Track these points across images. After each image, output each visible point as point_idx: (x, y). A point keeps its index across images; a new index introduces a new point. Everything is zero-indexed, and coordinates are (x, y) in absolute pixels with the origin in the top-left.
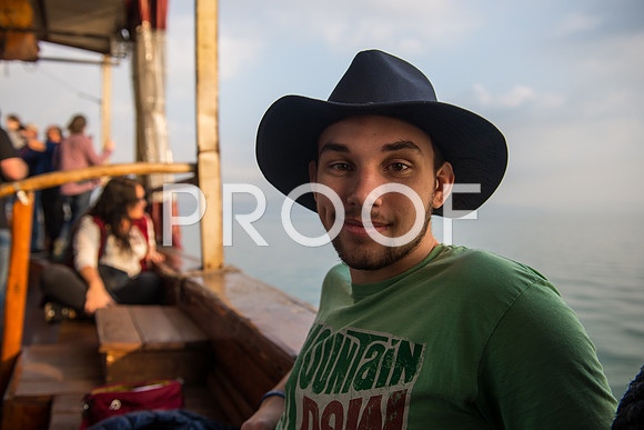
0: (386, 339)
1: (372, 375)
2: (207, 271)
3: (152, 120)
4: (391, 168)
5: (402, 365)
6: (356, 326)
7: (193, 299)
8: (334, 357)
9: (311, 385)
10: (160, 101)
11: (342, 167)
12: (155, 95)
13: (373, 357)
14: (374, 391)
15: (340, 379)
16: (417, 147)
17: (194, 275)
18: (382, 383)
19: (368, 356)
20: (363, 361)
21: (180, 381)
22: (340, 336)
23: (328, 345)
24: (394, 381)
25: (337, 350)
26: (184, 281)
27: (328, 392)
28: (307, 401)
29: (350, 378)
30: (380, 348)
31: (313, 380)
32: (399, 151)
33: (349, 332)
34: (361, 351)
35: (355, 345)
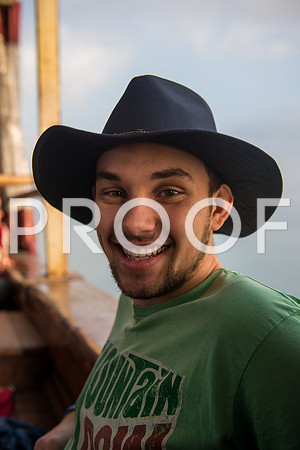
0: (157, 368)
1: (139, 403)
2: (52, 278)
4: (163, 194)
5: (166, 395)
6: (136, 349)
7: (36, 306)
8: (114, 379)
9: (93, 406)
11: (116, 194)
12: (10, 107)
13: (144, 384)
14: (139, 421)
15: (115, 403)
16: (187, 174)
17: (39, 282)
18: (146, 413)
19: (140, 383)
20: (136, 387)
22: (123, 358)
23: (113, 366)
24: (158, 412)
25: (117, 372)
26: (29, 288)
27: (104, 416)
28: (88, 421)
29: (122, 404)
30: (151, 376)
31: (96, 401)
33: (131, 356)
34: (136, 376)
35: (131, 369)
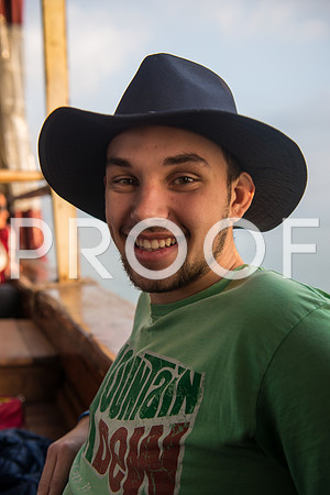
0: (173, 366)
1: (156, 403)
3: (12, 124)
4: (177, 182)
5: (184, 394)
6: (153, 349)
7: (46, 313)
8: (130, 380)
9: (108, 409)
10: (19, 103)
11: (128, 182)
12: (14, 96)
13: (161, 384)
14: (156, 421)
15: (131, 405)
16: (202, 160)
17: (48, 288)
18: (163, 413)
19: (157, 383)
20: (152, 387)
21: (21, 399)
22: (139, 359)
23: (128, 368)
24: (175, 411)
26: (38, 294)
27: (120, 418)
28: (102, 422)
29: (138, 405)
30: (168, 375)
31: (111, 404)
32: (182, 165)
33: (147, 356)
34: (152, 377)
35: (148, 369)
